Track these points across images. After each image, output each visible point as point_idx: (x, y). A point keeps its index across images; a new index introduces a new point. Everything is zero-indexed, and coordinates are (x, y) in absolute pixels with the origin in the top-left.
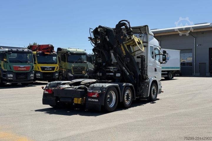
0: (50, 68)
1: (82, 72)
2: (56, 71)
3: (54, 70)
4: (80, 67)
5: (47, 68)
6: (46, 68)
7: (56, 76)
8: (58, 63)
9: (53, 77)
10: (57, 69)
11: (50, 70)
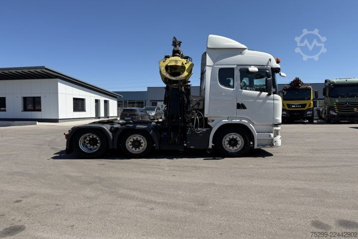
0: (299, 105)
1: (353, 109)
2: (308, 109)
3: (304, 107)
4: (349, 103)
5: (295, 105)
6: (293, 105)
7: (309, 114)
8: (312, 98)
9: (304, 116)
10: (309, 106)
11: (300, 108)
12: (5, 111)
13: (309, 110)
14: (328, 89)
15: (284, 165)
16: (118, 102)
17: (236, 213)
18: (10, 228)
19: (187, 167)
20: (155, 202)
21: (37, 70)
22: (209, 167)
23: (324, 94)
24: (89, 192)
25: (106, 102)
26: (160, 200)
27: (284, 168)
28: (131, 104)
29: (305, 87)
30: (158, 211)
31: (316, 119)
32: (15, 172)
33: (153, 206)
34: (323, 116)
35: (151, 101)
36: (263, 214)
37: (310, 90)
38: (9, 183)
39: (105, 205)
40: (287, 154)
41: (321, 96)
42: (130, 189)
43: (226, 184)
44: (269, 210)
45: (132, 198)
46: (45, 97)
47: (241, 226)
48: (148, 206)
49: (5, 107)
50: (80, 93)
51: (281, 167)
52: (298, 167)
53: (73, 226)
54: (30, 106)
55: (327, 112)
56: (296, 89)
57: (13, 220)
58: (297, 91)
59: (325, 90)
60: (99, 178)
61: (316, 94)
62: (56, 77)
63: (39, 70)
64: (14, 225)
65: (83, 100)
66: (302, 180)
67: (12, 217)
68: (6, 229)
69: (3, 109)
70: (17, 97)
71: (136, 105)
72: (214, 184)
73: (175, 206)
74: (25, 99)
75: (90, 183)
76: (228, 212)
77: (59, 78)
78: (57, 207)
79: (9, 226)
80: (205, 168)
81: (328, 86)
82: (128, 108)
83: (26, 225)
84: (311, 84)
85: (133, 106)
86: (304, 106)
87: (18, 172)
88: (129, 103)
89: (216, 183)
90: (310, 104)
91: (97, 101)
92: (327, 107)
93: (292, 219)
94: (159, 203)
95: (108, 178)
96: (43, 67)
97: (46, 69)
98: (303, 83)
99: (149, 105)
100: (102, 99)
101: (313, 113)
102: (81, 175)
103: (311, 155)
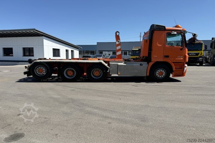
0: (194, 54)
6: (191, 54)
7: (200, 60)
8: (203, 50)
9: (197, 61)
10: (201, 54)
11: (194, 55)
12: (13, 56)
13: (201, 57)
14: (214, 44)
15: (193, 93)
16: (79, 51)
17: (170, 128)
18: (14, 134)
19: (127, 93)
20: (111, 118)
21: (31, 31)
22: (142, 94)
23: (211, 47)
24: (65, 109)
25: (72, 51)
26: (114, 116)
27: (193, 95)
28: (87, 53)
29: (199, 42)
30: (115, 125)
31: (204, 63)
32: (18, 94)
33: (110, 121)
34: (209, 61)
35: (99, 51)
36: (191, 130)
37: (202, 44)
38: (14, 101)
39: (77, 119)
40: (193, 86)
41: (209, 48)
42: (93, 108)
43: (157, 106)
44: (193, 127)
45: (95, 114)
46: (36, 48)
47: (177, 139)
48: (107, 121)
49: (12, 54)
50: (57, 46)
51: (191, 95)
52: (203, 95)
53: (57, 135)
54: (27, 54)
55: (212, 59)
56: (193, 44)
57: (16, 129)
58: (193, 45)
59: (212, 44)
60: (71, 99)
61: (206, 47)
62: (42, 35)
63: (32, 31)
64: (17, 133)
65: (58, 50)
66: (209, 104)
67: (16, 127)
68: (11, 136)
69: (12, 55)
70: (19, 48)
71: (90, 53)
72: (149, 106)
73: (125, 122)
74: (24, 49)
75: (66, 103)
76: (164, 127)
77: (44, 36)
78: (46, 120)
79: (13, 133)
80: (139, 94)
81: (214, 42)
82: (85, 55)
83: (25, 133)
84: (202, 41)
85: (88, 54)
86: (197, 54)
87: (20, 95)
88: (86, 52)
89: (150, 105)
90: (202, 53)
91: (67, 51)
92: (212, 55)
93: (213, 135)
94: (114, 119)
95: (78, 99)
96: (34, 29)
97: (36, 30)
98: (197, 40)
99: (98, 54)
100: (70, 49)
101: (203, 59)
102: (60, 97)
103: (209, 86)
